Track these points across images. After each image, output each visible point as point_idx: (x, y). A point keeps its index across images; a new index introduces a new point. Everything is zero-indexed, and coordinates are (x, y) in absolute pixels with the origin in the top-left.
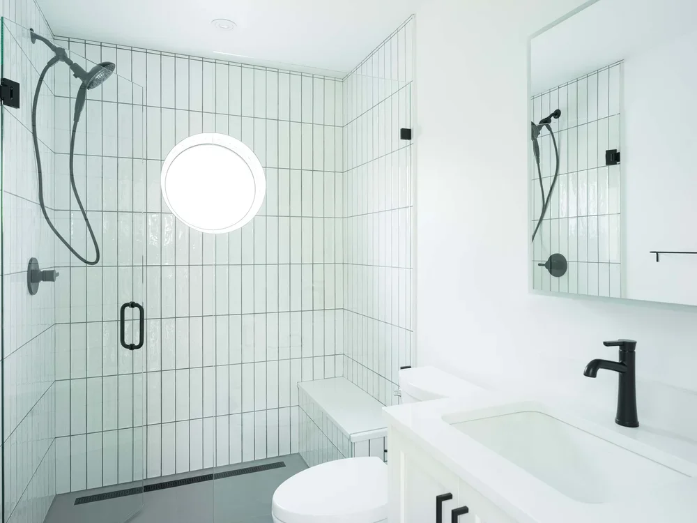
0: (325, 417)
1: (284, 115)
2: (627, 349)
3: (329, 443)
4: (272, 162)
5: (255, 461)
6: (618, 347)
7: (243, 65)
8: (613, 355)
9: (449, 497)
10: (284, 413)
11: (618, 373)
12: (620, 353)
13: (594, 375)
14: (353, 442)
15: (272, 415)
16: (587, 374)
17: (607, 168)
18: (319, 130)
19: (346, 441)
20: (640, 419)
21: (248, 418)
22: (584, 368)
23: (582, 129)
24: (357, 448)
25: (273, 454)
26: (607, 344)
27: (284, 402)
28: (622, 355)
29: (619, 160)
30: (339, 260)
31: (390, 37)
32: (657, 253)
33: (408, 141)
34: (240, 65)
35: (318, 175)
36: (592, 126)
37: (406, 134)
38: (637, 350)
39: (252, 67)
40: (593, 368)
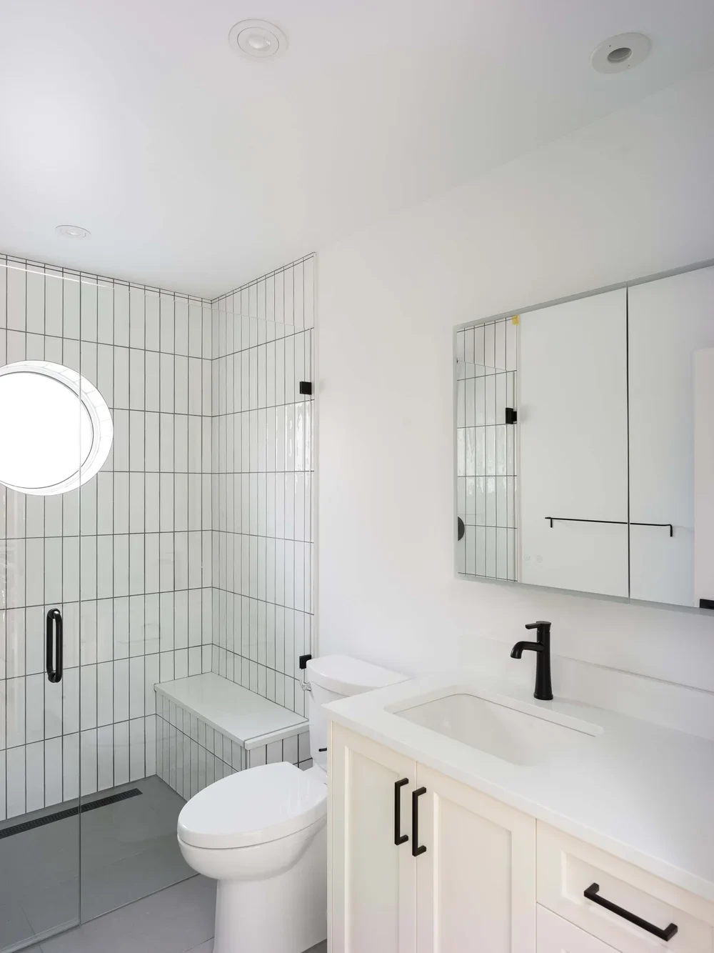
0: (202, 724)
1: (137, 342)
2: (543, 630)
3: (209, 755)
4: (122, 402)
5: (98, 793)
6: (536, 629)
7: (82, 274)
8: (532, 636)
9: (405, 782)
10: (137, 726)
11: (536, 652)
12: (538, 633)
13: (519, 657)
14: (248, 749)
15: (121, 729)
16: (513, 656)
17: (505, 426)
18: (182, 362)
19: (237, 750)
20: (554, 693)
21: (88, 737)
22: (510, 650)
23: (480, 381)
24: (253, 757)
25: (121, 780)
26: (528, 627)
27: (137, 711)
28: (540, 636)
29: (516, 420)
30: (207, 526)
31: (283, 269)
32: (551, 519)
33: (307, 396)
34: (78, 273)
35: (181, 420)
36: (490, 379)
37: (306, 388)
38: (552, 631)
39: (96, 277)
40: (518, 651)
